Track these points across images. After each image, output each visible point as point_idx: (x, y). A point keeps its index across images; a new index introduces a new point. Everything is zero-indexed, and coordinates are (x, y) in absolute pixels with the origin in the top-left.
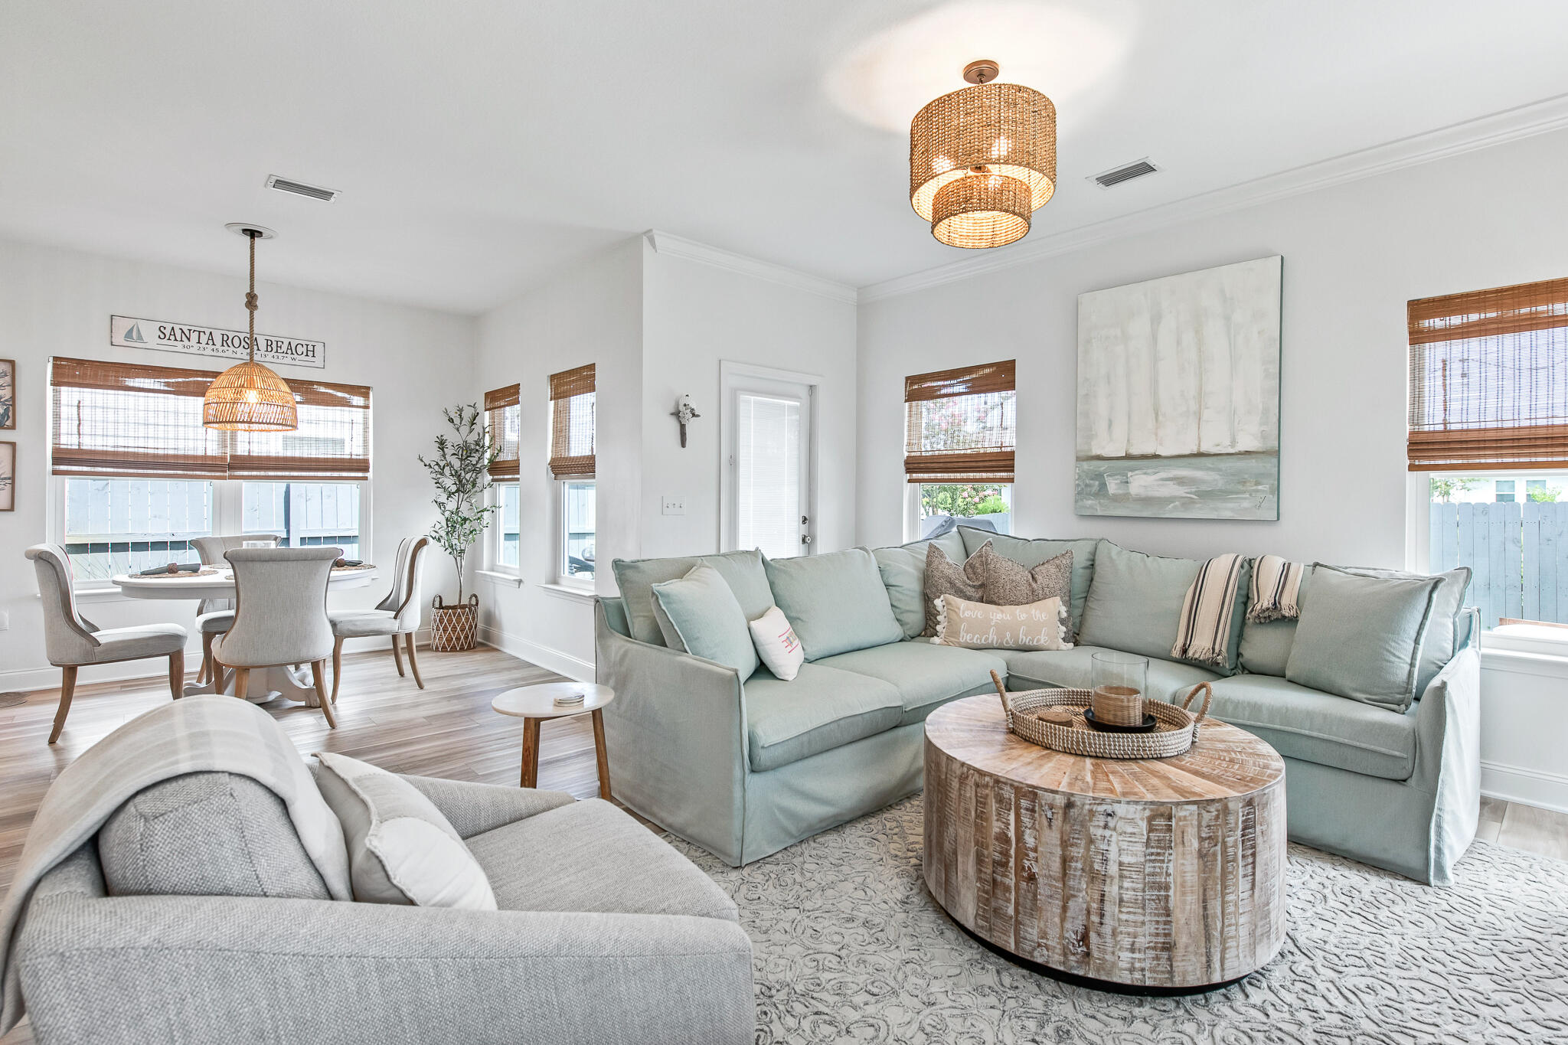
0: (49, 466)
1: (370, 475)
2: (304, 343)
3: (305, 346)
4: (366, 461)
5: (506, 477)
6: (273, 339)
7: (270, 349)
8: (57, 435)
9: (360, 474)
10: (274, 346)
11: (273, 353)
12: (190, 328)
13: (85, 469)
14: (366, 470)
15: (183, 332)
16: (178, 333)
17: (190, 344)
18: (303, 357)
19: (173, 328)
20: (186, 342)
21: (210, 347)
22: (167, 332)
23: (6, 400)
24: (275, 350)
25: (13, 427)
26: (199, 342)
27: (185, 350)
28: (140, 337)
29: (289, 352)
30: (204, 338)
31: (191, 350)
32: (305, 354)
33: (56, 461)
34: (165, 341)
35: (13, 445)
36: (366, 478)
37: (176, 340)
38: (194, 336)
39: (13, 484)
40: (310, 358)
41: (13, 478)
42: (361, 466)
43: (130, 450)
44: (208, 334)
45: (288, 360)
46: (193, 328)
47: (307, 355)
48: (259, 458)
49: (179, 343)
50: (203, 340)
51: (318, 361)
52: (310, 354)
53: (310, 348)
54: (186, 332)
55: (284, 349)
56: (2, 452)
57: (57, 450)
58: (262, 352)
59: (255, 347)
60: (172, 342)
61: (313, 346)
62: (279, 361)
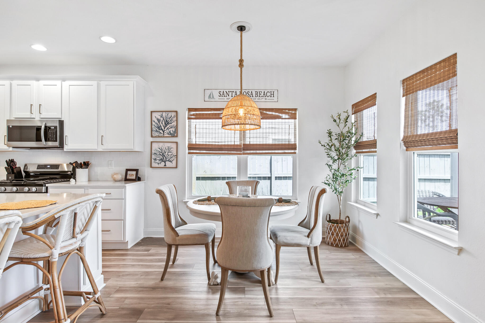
0: (187, 151)
1: (297, 151)
2: (270, 91)
3: (270, 93)
4: (295, 145)
5: (364, 150)
6: (258, 91)
7: (257, 96)
8: (190, 138)
9: (293, 151)
10: (258, 94)
11: (258, 98)
12: (229, 90)
13: (198, 151)
14: (295, 149)
15: (227, 93)
16: (225, 93)
17: (229, 97)
18: (269, 98)
19: (223, 92)
20: (228, 97)
22: (221, 93)
23: (175, 126)
24: (259, 96)
25: (177, 136)
26: (232, 96)
27: (227, 100)
28: (213, 97)
29: (264, 96)
30: (234, 94)
32: (270, 96)
33: (190, 148)
34: (221, 97)
35: (177, 143)
36: (295, 153)
37: (224, 96)
38: (230, 94)
39: (177, 158)
40: (272, 98)
41: (177, 156)
42: (293, 147)
43: (211, 143)
44: (235, 92)
45: (264, 100)
46: (230, 90)
47: (271, 97)
48: (253, 145)
49: (225, 98)
50: (233, 95)
51: (275, 99)
52: (272, 96)
53: (272, 93)
54: (228, 93)
55: (262, 95)
56: (174, 146)
57: (189, 145)
58: (254, 97)
59: (252, 96)
60: (223, 98)
61: (274, 92)
62: (260, 101)
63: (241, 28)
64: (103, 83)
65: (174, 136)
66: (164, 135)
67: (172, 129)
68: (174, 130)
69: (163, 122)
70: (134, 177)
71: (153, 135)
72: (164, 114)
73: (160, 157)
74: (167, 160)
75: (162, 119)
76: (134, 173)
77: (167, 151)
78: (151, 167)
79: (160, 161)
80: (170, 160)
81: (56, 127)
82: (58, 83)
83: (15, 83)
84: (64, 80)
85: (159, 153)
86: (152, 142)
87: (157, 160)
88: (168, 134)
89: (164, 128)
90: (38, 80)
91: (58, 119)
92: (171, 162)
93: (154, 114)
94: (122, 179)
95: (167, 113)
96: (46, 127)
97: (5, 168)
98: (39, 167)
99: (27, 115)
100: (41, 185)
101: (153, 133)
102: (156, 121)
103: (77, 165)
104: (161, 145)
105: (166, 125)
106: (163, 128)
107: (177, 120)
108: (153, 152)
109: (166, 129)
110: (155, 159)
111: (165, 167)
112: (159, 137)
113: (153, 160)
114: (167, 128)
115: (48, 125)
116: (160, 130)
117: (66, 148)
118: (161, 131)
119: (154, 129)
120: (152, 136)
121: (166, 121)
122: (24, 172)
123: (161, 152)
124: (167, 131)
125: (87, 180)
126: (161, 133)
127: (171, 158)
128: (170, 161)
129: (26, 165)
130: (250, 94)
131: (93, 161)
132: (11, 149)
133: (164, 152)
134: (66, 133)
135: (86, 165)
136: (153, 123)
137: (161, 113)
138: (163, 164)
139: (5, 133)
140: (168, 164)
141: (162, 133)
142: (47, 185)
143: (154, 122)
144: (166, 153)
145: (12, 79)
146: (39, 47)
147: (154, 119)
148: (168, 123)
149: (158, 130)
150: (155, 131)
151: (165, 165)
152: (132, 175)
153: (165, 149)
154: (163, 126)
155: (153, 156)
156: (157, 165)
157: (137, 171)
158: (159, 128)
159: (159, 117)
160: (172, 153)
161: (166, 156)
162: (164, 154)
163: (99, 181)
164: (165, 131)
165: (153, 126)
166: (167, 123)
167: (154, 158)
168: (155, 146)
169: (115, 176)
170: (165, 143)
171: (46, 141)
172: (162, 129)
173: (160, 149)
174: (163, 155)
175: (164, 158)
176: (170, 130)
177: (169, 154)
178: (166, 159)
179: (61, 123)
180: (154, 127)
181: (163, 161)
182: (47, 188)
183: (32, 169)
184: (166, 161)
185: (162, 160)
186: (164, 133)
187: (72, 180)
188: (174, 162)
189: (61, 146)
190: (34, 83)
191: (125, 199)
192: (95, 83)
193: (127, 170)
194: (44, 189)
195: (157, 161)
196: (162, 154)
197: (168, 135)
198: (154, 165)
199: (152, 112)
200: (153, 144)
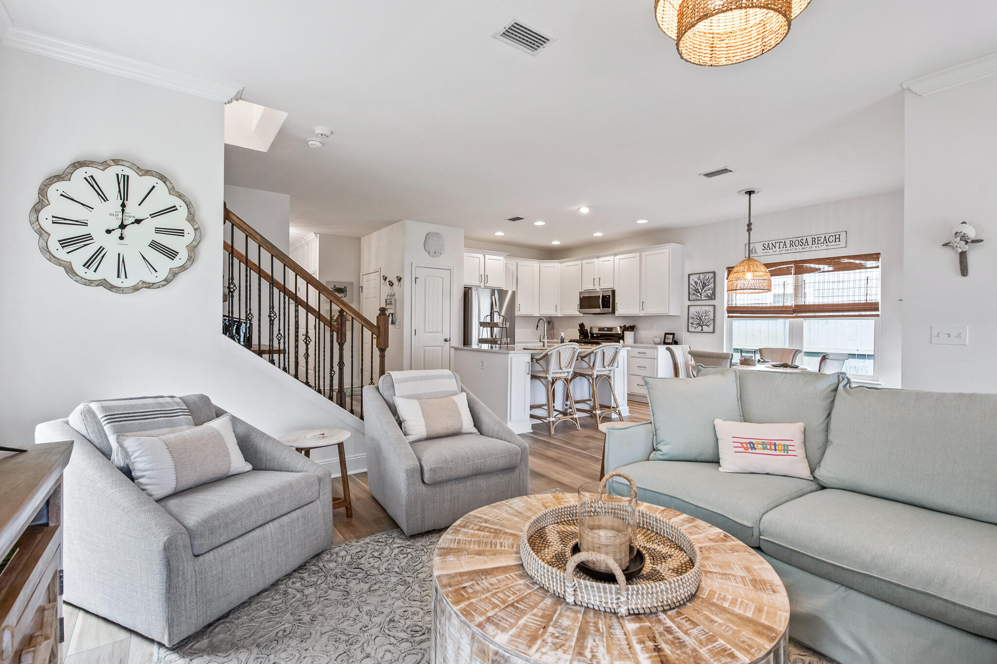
0: (726, 315)
1: (880, 313)
2: (833, 234)
3: (834, 237)
4: (877, 304)
6: (815, 237)
7: (814, 243)
8: (729, 301)
9: (874, 313)
10: (816, 241)
11: (816, 245)
12: (775, 241)
13: (738, 315)
14: (877, 309)
16: (770, 245)
17: (776, 250)
18: (833, 243)
19: (768, 244)
20: (774, 249)
21: (785, 249)
22: (766, 246)
23: (713, 288)
24: (817, 243)
25: (714, 299)
26: (779, 248)
27: (774, 253)
28: (756, 252)
29: (825, 242)
30: (782, 245)
31: (776, 253)
32: (834, 241)
33: (729, 312)
34: (765, 251)
35: (714, 306)
36: (877, 315)
37: (769, 249)
38: (777, 245)
39: (714, 322)
40: (838, 243)
41: (714, 320)
42: (874, 307)
43: (753, 305)
44: (783, 242)
45: (824, 247)
46: (777, 241)
48: (809, 306)
49: (771, 251)
50: (781, 246)
51: (843, 243)
52: (837, 240)
53: (838, 237)
54: (774, 244)
55: (822, 240)
56: (711, 309)
57: (728, 307)
58: (810, 246)
59: (806, 244)
60: (768, 251)
61: (840, 235)
62: (819, 249)
63: (750, 193)
64: (644, 254)
65: (711, 299)
66: (701, 298)
67: (709, 291)
68: (712, 292)
69: (701, 285)
70: (670, 341)
71: (690, 298)
72: (701, 276)
73: (697, 321)
75: (699, 281)
76: (671, 336)
77: (704, 315)
78: (688, 331)
79: (697, 325)
81: (609, 296)
82: (611, 258)
83: (584, 262)
84: (615, 255)
85: (696, 317)
86: (689, 306)
90: (598, 257)
91: (611, 289)
93: (691, 277)
94: (661, 342)
95: (704, 274)
96: (603, 296)
97: (578, 329)
98: (601, 329)
99: (591, 287)
101: (690, 296)
102: (694, 284)
103: (625, 329)
104: (698, 308)
105: (703, 288)
106: (700, 291)
107: (714, 282)
108: (690, 316)
109: (703, 292)
110: (692, 324)
112: (696, 300)
113: (690, 325)
114: (705, 291)
115: (604, 295)
116: (697, 292)
117: (617, 313)
118: (698, 294)
119: (692, 292)
120: (689, 300)
121: (704, 283)
122: (590, 333)
123: (698, 316)
124: (705, 293)
125: (633, 341)
126: (698, 296)
127: (708, 322)
128: (707, 325)
129: (591, 328)
130: (804, 242)
131: (639, 325)
132: (582, 315)
133: (701, 316)
134: (617, 301)
135: (632, 328)
136: (691, 286)
137: (699, 275)
138: (700, 328)
139: (578, 302)
140: (705, 328)
143: (692, 284)
144: (703, 317)
145: (582, 259)
146: (598, 234)
147: (692, 282)
148: (706, 286)
149: (695, 293)
150: (693, 294)
151: (702, 330)
152: (670, 339)
153: (702, 312)
154: (701, 288)
155: (691, 321)
156: (694, 330)
157: (673, 334)
158: (696, 290)
159: (696, 280)
160: (708, 317)
161: (703, 320)
163: (643, 342)
164: (702, 294)
165: (691, 290)
166: (704, 285)
168: (692, 309)
169: (655, 339)
170: (702, 306)
171: (603, 308)
172: (699, 292)
173: (696, 312)
174: (700, 319)
175: (700, 322)
176: (707, 292)
177: (706, 317)
178: (703, 323)
179: (613, 292)
181: (700, 326)
183: (595, 331)
184: (703, 325)
185: (699, 324)
186: (701, 296)
187: (621, 341)
188: (711, 326)
189: (613, 312)
190: (596, 260)
191: (657, 359)
192: (637, 254)
193: (666, 334)
195: (694, 325)
197: (705, 298)
198: (691, 329)
199: (689, 275)
200: (691, 308)
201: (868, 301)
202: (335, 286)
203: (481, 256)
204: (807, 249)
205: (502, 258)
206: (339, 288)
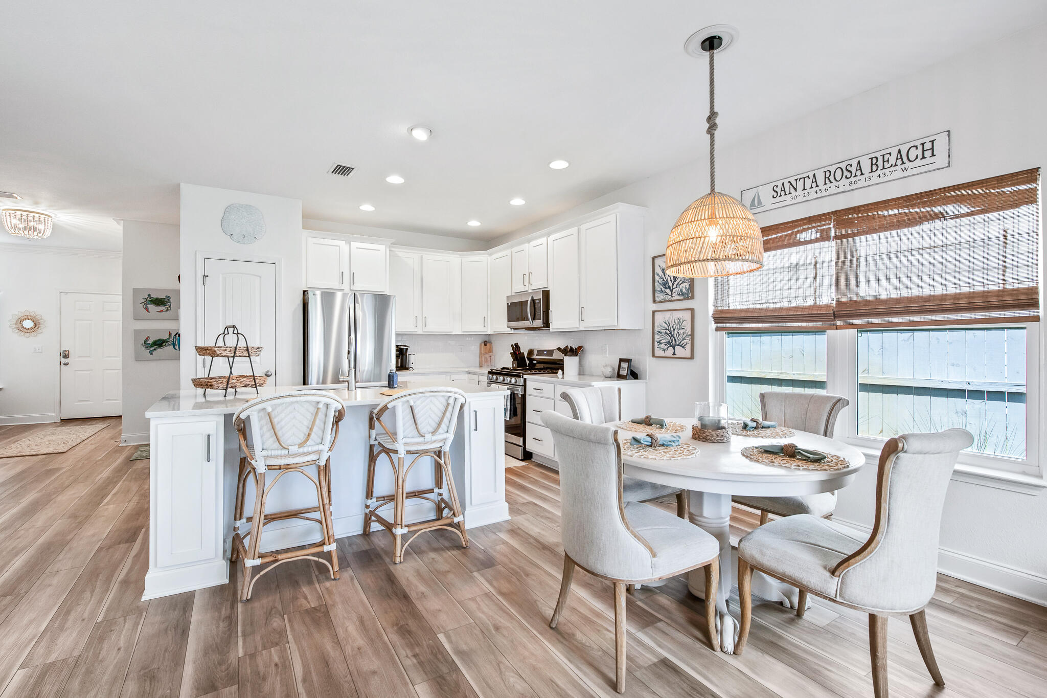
0: (713, 326)
1: (1041, 312)
2: (918, 143)
3: (920, 147)
4: (1034, 291)
6: (878, 155)
7: (874, 167)
8: (716, 300)
9: (1026, 313)
10: (880, 163)
11: (879, 172)
12: (796, 178)
13: (734, 325)
14: (1034, 304)
15: (791, 184)
16: (787, 186)
17: (797, 194)
18: (919, 162)
19: (783, 184)
20: (794, 193)
21: (815, 189)
22: (778, 190)
24: (881, 167)
25: (693, 297)
26: (804, 189)
27: (794, 201)
28: (760, 202)
29: (899, 162)
30: (808, 182)
31: (799, 199)
32: (920, 156)
33: (717, 320)
34: (778, 199)
35: (692, 311)
37: (786, 194)
38: (800, 185)
39: (692, 339)
40: (928, 160)
41: (692, 335)
42: (1024, 299)
43: (758, 306)
44: (811, 177)
45: (899, 173)
46: (798, 177)
47: (924, 157)
48: (867, 303)
49: (788, 197)
50: (808, 186)
51: (940, 159)
52: (928, 154)
53: (928, 146)
54: (794, 183)
55: (892, 160)
56: (687, 316)
57: (716, 312)
58: (867, 175)
59: (859, 173)
60: (783, 198)
61: (932, 142)
62: (886, 179)
63: (711, 43)
64: (583, 227)
65: (687, 298)
66: (672, 297)
67: (684, 285)
68: (688, 287)
70: (626, 373)
71: (656, 299)
73: (666, 338)
74: (677, 343)
76: (628, 365)
77: (677, 328)
78: (654, 356)
79: (666, 345)
80: (681, 344)
81: (541, 300)
82: (543, 240)
83: (514, 249)
84: (549, 235)
85: (664, 331)
86: (654, 312)
87: (662, 343)
88: (679, 295)
89: (673, 285)
90: (529, 241)
91: (541, 290)
92: (683, 347)
93: (657, 261)
94: (612, 373)
96: (533, 301)
97: (511, 353)
98: (540, 353)
99: (520, 288)
100: (519, 376)
101: (656, 295)
102: (661, 273)
103: (566, 352)
104: (668, 314)
105: (676, 278)
106: (670, 284)
108: (656, 329)
109: (675, 286)
110: (659, 343)
111: (674, 356)
112: (665, 301)
113: (656, 344)
114: (677, 284)
115: (534, 298)
116: (666, 288)
117: (552, 327)
118: (668, 291)
119: (658, 288)
120: (654, 301)
122: (528, 358)
123: (668, 330)
124: (678, 289)
125: (577, 372)
126: (667, 294)
127: (683, 340)
128: (681, 346)
129: (528, 351)
130: (853, 169)
133: (672, 328)
134: (551, 308)
136: (657, 278)
138: (671, 350)
139: (506, 311)
140: (679, 351)
141: (670, 293)
142: (525, 376)
143: (658, 275)
144: (676, 331)
145: (512, 247)
146: (517, 201)
147: (657, 270)
149: (663, 289)
150: (659, 291)
151: (674, 354)
152: (626, 369)
153: (674, 323)
154: (671, 280)
155: (657, 337)
156: (661, 354)
157: (632, 361)
158: (665, 285)
160: (684, 330)
161: (675, 336)
162: (673, 333)
163: (593, 375)
164: (674, 291)
165: (656, 284)
167: (658, 340)
168: (659, 318)
169: (604, 369)
170: (673, 312)
171: (532, 319)
172: (669, 287)
173: (665, 323)
174: (671, 335)
175: (672, 340)
176: (681, 286)
177: (680, 331)
178: (675, 342)
179: (546, 294)
180: (658, 284)
181: (672, 346)
182: (525, 379)
183: (533, 356)
184: (676, 345)
185: (669, 343)
186: (672, 294)
187: (561, 372)
188: (688, 347)
189: (547, 324)
190: (527, 246)
192: (574, 230)
193: (620, 361)
194: (522, 380)
195: (663, 346)
196: (669, 332)
197: (678, 297)
198: (658, 352)
199: (653, 259)
200: (657, 315)
201: (1009, 287)
202: (149, 295)
203: (342, 243)
204: (859, 185)
205: (382, 248)
206: (157, 299)
